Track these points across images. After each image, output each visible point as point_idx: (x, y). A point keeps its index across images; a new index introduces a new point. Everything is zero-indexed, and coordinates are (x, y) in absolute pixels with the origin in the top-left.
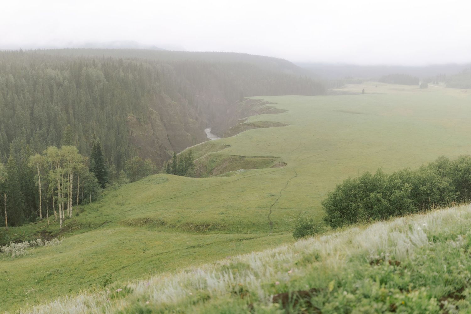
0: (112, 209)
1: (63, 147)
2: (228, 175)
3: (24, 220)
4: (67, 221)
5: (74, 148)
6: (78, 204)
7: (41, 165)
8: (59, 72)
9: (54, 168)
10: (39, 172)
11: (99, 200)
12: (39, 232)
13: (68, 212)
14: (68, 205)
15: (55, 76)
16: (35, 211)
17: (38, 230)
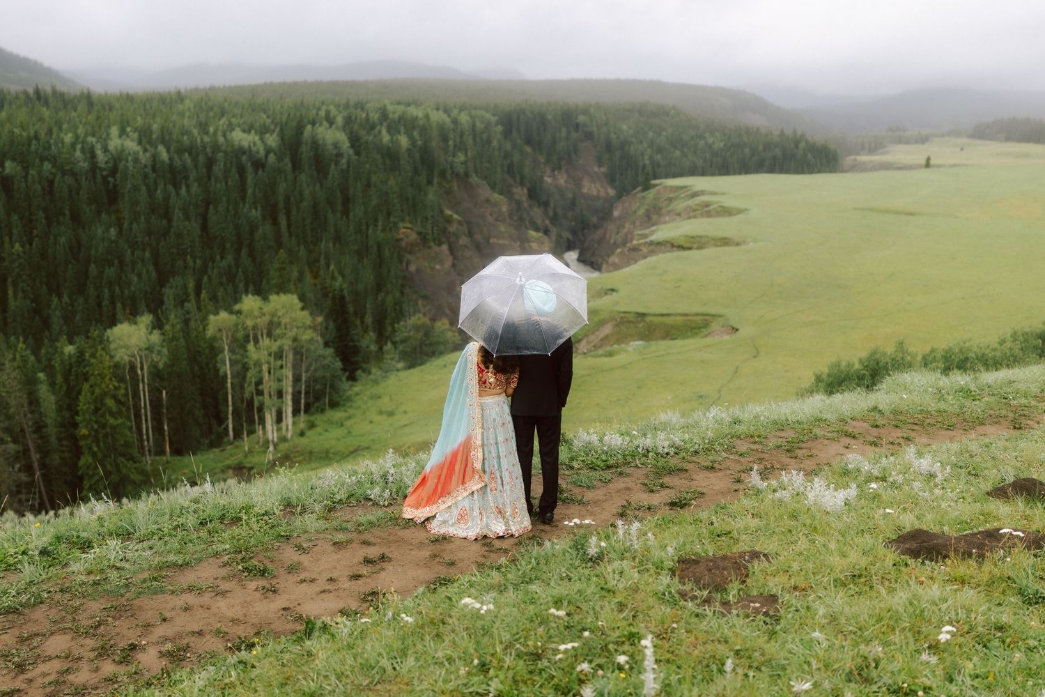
0: (371, 422)
1: (273, 298)
2: (610, 354)
3: (199, 442)
4: (283, 447)
5: (292, 299)
6: (302, 412)
7: (230, 334)
8: (257, 138)
9: (256, 341)
10: (226, 348)
11: (344, 405)
12: (229, 467)
13: (284, 428)
14: (284, 414)
15: (250, 147)
16: (220, 426)
17: (228, 462)
